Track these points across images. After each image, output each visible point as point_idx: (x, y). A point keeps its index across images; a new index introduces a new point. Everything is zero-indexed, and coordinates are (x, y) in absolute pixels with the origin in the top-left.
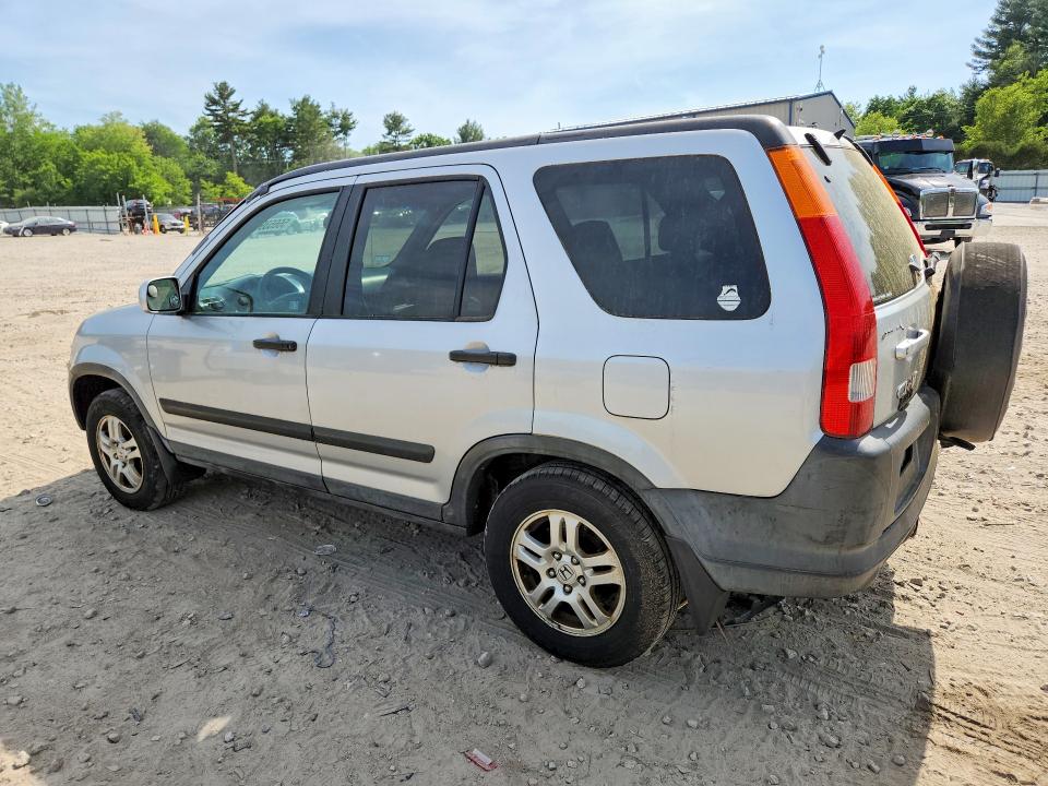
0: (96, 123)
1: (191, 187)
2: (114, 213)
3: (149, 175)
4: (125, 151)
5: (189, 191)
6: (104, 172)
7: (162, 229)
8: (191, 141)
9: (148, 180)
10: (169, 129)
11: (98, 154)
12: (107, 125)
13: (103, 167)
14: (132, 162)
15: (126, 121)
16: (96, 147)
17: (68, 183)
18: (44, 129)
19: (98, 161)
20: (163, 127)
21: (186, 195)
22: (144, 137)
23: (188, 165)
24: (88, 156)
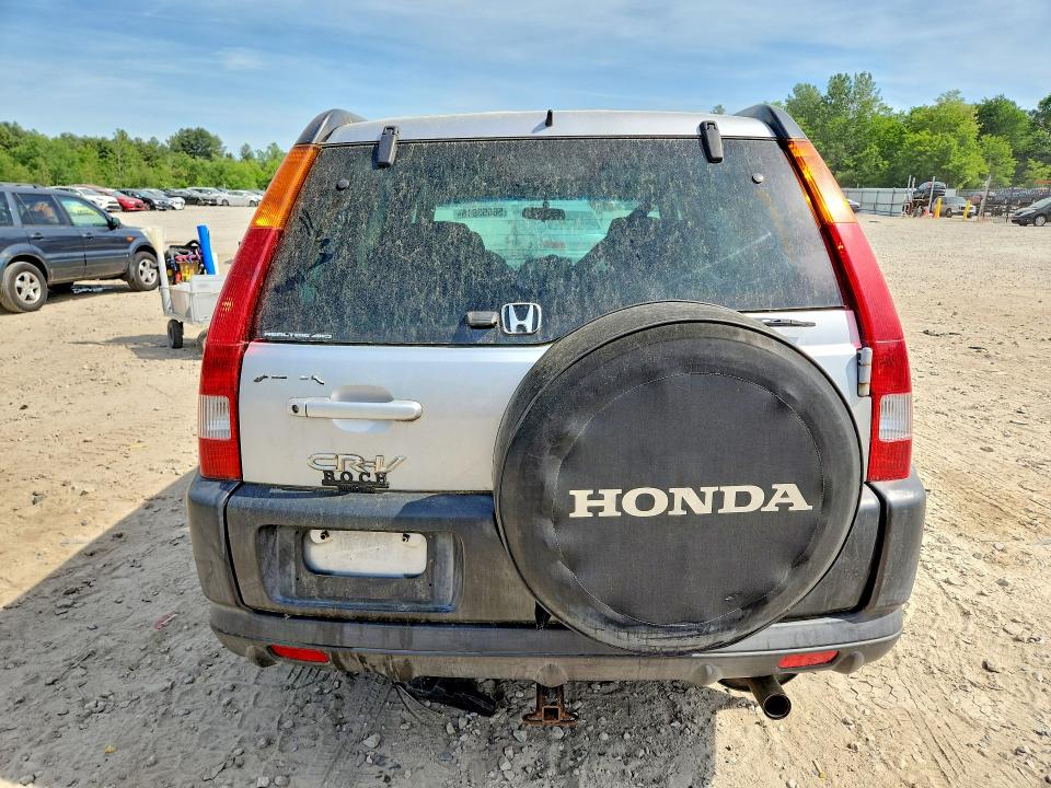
0: (931, 103)
1: (1015, 168)
2: (905, 195)
3: (966, 155)
4: (950, 131)
5: (1011, 171)
6: (921, 153)
7: (946, 213)
8: (1037, 115)
9: (964, 160)
10: (1013, 104)
11: (924, 135)
12: (941, 105)
13: (922, 148)
14: (954, 142)
15: (963, 99)
16: (923, 129)
17: (884, 165)
18: (882, 113)
19: (920, 143)
20: (1007, 101)
21: (1006, 176)
22: (976, 115)
23: (1023, 143)
24: (911, 137)
